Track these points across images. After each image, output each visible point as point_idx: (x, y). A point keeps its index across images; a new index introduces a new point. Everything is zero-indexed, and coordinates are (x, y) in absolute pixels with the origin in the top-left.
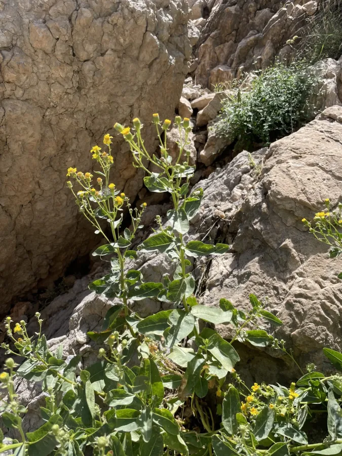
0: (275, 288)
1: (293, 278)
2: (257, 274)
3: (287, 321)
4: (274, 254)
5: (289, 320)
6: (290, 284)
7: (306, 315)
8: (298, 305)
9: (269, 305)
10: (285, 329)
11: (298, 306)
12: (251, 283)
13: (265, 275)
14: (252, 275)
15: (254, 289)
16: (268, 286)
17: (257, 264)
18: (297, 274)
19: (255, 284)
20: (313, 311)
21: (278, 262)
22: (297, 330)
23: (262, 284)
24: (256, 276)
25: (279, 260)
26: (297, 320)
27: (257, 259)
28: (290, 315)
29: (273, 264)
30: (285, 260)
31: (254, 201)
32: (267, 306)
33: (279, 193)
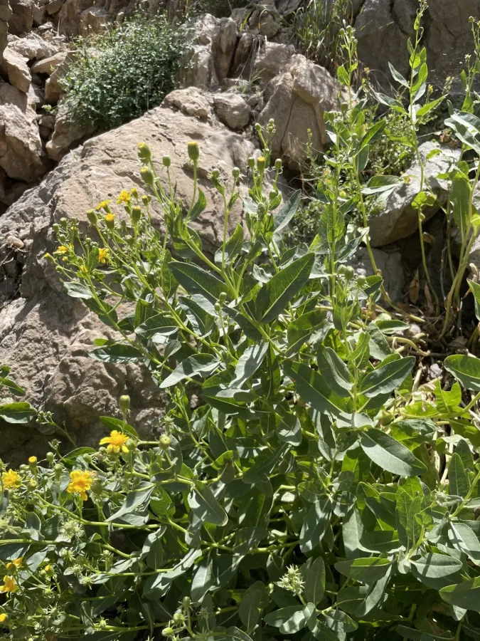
0: (55, 345)
1: (77, 330)
2: (33, 328)
3: (59, 387)
4: (58, 300)
5: (62, 385)
6: (72, 338)
7: (84, 377)
8: (75, 365)
9: (45, 368)
10: (55, 398)
11: (74, 368)
12: (25, 340)
13: (45, 328)
14: (27, 329)
15: (28, 348)
16: (47, 343)
17: (37, 314)
18: (83, 324)
19: (30, 340)
20: (93, 372)
21: (62, 310)
22: (71, 398)
23: (38, 341)
24: (33, 331)
25: (63, 307)
26: (72, 385)
27: (38, 306)
28: (64, 379)
29: (57, 313)
30: (71, 307)
31: (40, 224)
32: (42, 368)
33: (64, 215)
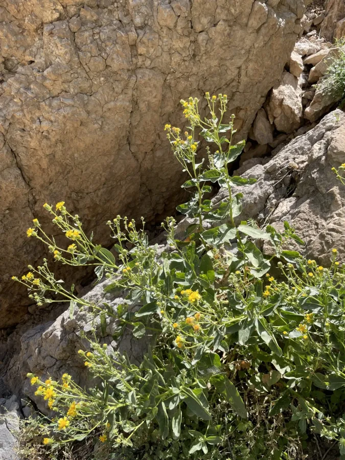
0: (317, 224)
1: (332, 217)
2: (305, 213)
3: (318, 247)
4: (322, 198)
5: (319, 247)
6: (328, 221)
7: (334, 244)
8: (329, 236)
9: (309, 236)
10: (314, 253)
11: (328, 238)
12: (299, 219)
13: (311, 213)
14: (301, 213)
15: (300, 223)
16: (311, 222)
17: (307, 205)
18: (336, 214)
19: (302, 219)
20: (340, 242)
21: (324, 204)
22: (324, 255)
23: (306, 220)
24: (304, 214)
25: (325, 202)
26: (325, 247)
27: (308, 201)
28: (321, 243)
29: (320, 206)
30: (329, 203)
31: (317, 154)
32: (307, 236)
33: (336, 148)
